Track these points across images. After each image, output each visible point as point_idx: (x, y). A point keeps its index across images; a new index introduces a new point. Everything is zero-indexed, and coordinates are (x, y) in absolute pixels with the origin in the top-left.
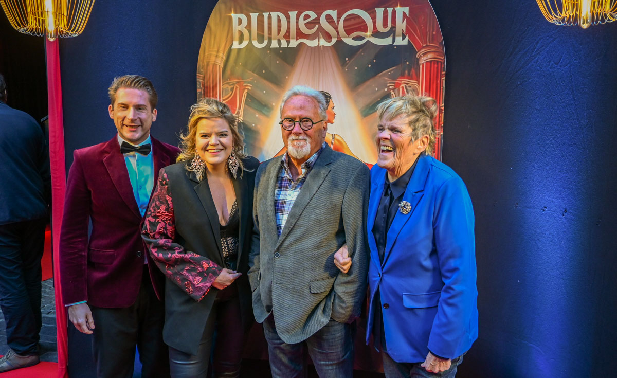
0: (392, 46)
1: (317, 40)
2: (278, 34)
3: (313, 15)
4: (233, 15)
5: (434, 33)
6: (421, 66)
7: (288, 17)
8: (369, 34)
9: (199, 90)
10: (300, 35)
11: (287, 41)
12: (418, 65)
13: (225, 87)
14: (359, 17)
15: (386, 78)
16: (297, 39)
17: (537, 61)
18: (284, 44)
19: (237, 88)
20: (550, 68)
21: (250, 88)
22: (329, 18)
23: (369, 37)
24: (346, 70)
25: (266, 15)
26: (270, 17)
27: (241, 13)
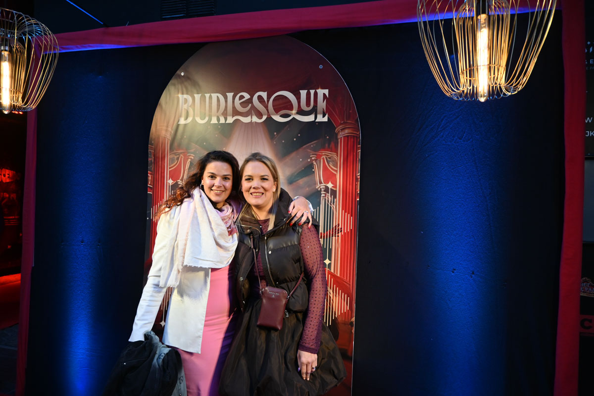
0: (314, 122)
1: (250, 117)
2: (217, 112)
3: (247, 96)
4: (180, 95)
5: (351, 112)
6: (339, 140)
7: (226, 98)
8: (294, 112)
9: (149, 159)
10: (235, 112)
11: (224, 117)
12: (337, 139)
13: (172, 156)
14: (286, 97)
15: (309, 151)
16: (233, 116)
17: (443, 136)
18: (222, 121)
19: (182, 157)
20: (455, 142)
21: (193, 158)
22: (260, 98)
23: (295, 114)
24: (275, 143)
25: (207, 95)
26: (211, 97)
27: (187, 94)
